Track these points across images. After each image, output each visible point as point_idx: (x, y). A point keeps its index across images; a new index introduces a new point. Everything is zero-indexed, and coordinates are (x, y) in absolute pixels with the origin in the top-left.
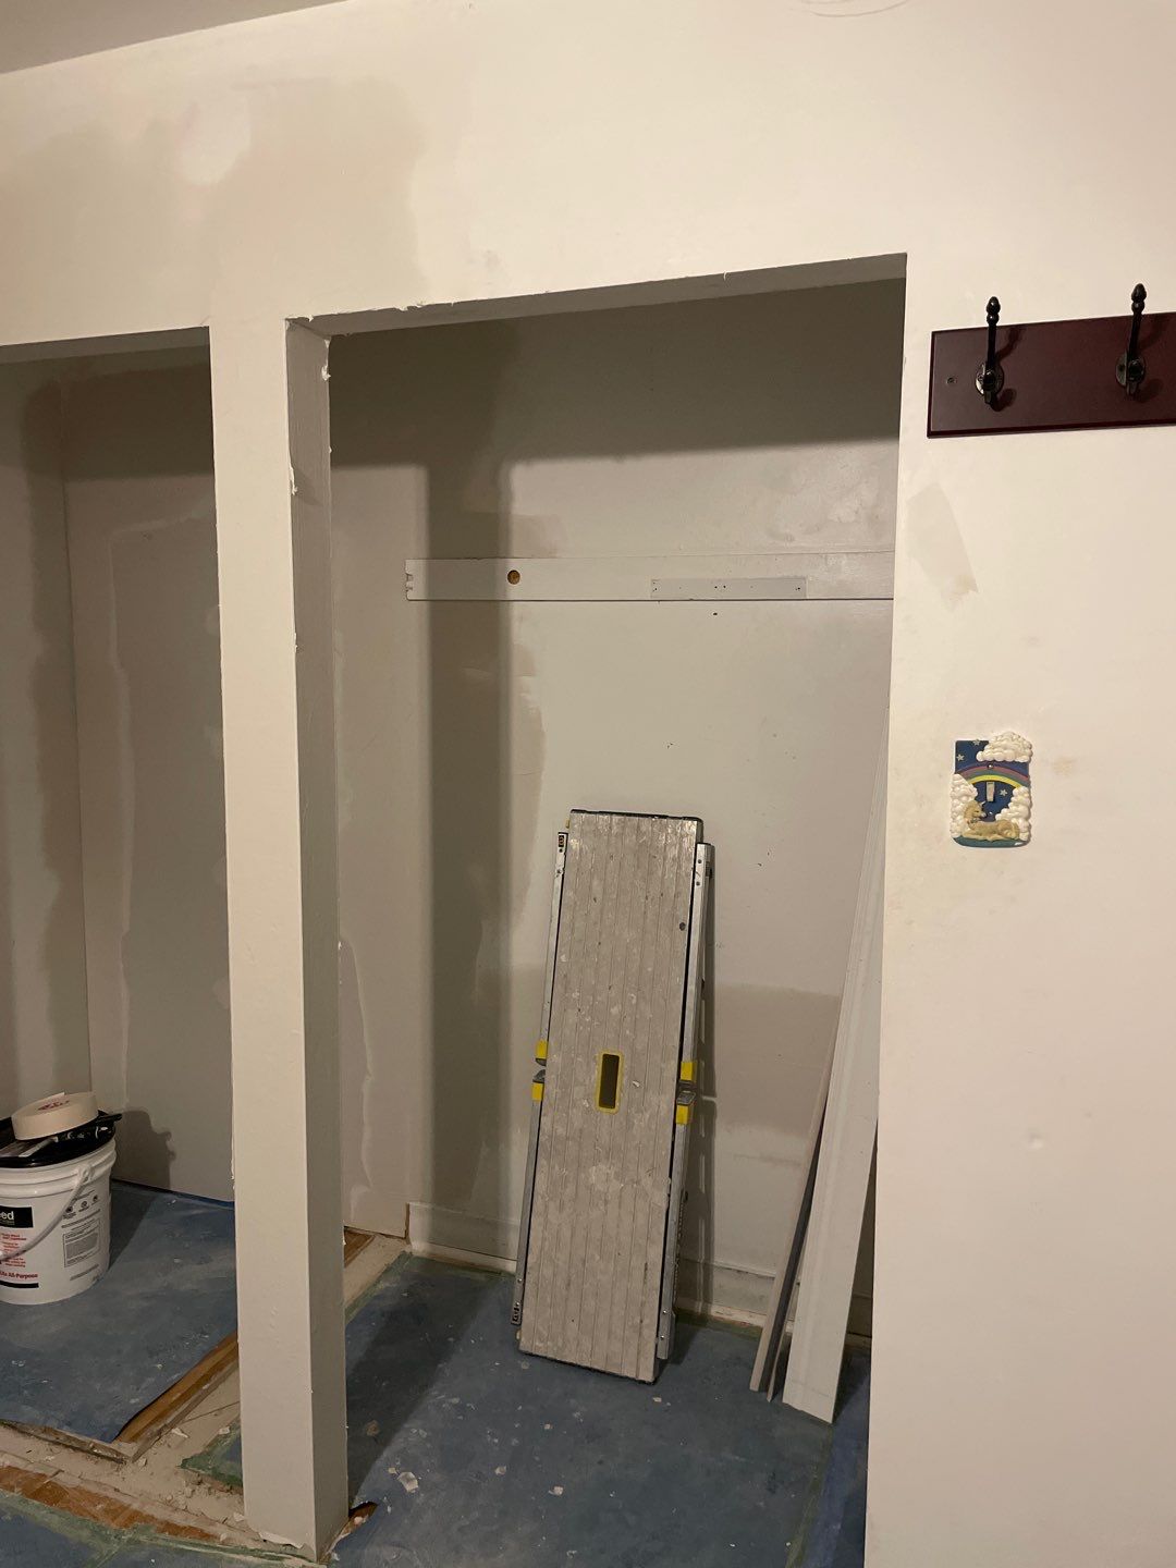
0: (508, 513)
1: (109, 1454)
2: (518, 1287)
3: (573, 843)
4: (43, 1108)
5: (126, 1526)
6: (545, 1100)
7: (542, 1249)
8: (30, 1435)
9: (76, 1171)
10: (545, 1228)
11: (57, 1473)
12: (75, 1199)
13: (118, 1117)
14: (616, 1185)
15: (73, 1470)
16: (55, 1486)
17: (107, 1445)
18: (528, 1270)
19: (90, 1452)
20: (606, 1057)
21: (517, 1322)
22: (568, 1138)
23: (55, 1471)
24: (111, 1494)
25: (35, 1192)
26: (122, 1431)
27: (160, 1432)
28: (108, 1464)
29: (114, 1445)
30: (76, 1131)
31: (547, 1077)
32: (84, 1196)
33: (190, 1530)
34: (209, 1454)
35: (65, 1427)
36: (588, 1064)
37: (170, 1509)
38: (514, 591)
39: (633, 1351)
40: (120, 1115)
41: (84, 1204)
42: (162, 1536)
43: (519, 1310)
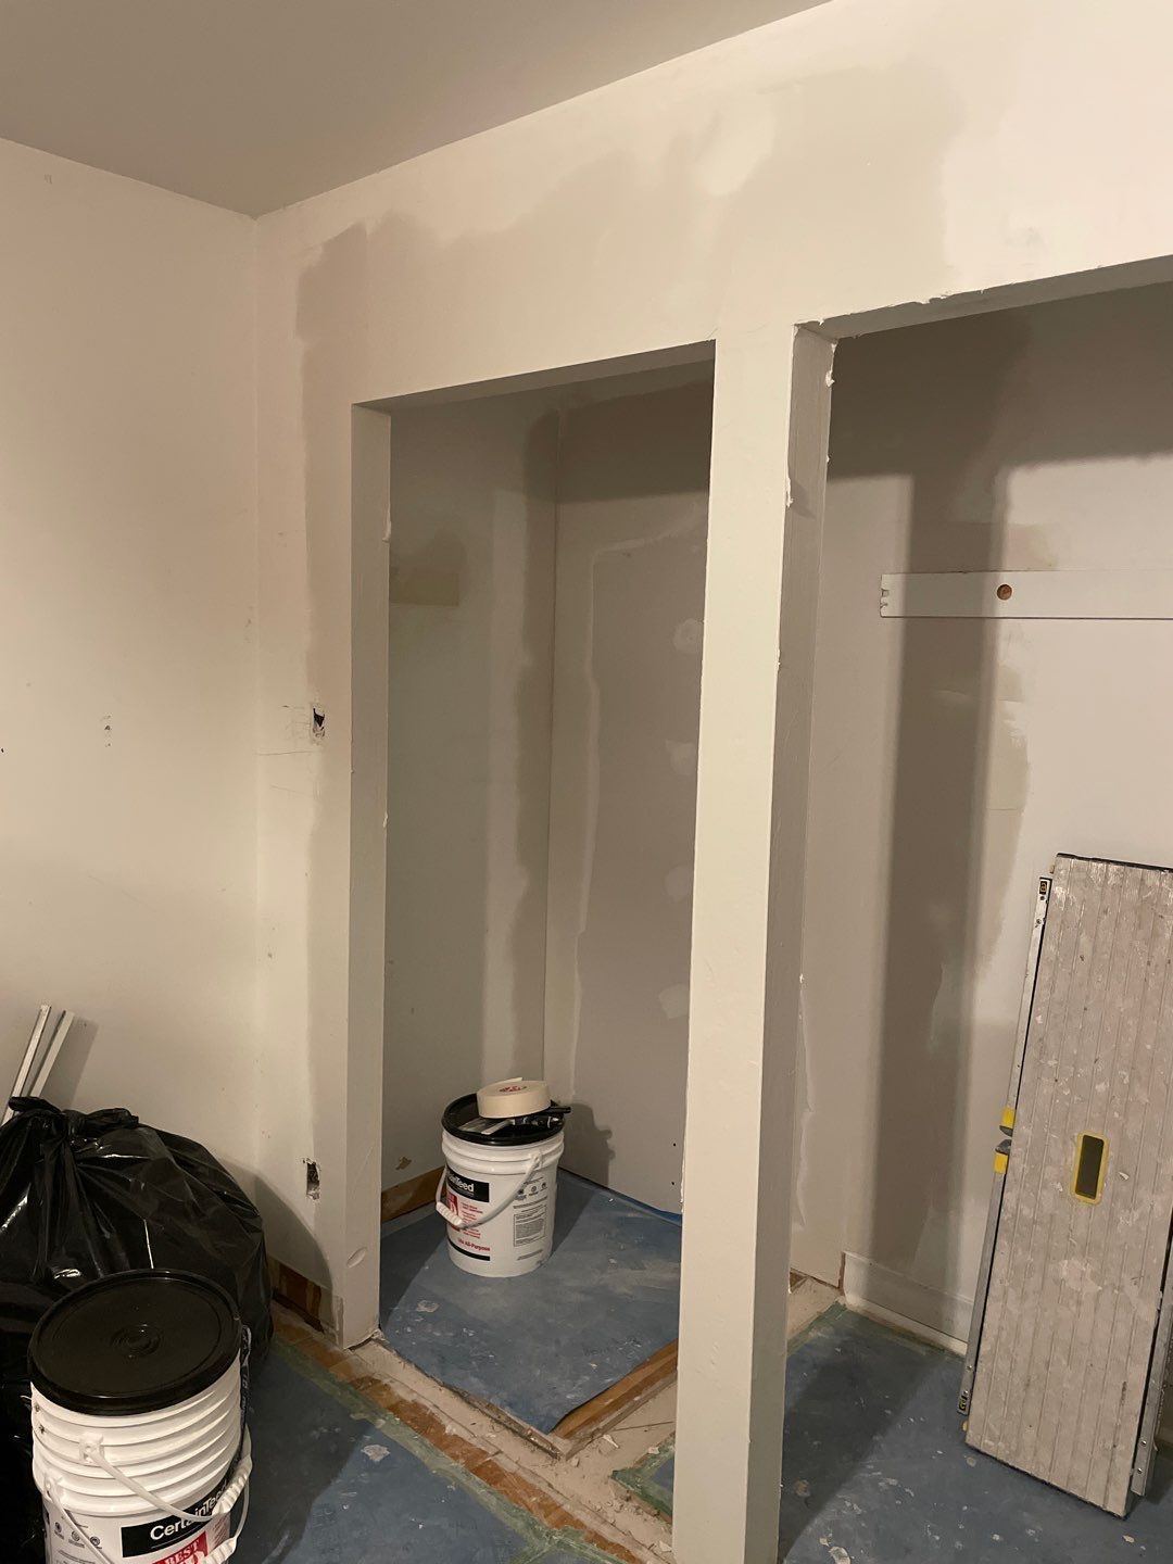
0: (1002, 522)
1: (545, 1446)
2: (968, 1374)
3: (1059, 891)
4: (504, 1090)
5: (557, 1526)
6: (1009, 1175)
7: (998, 1338)
8: (475, 1407)
9: (529, 1156)
10: (1002, 1317)
11: (497, 1453)
12: (527, 1183)
13: (568, 1110)
14: (1092, 1287)
15: (513, 1454)
16: (496, 1468)
17: (543, 1436)
18: (980, 1359)
19: (527, 1438)
20: (1087, 1139)
21: (964, 1410)
22: (1035, 1222)
23: (496, 1451)
24: (544, 1487)
25: (493, 1169)
26: (559, 1423)
27: (593, 1435)
28: (544, 1456)
29: (549, 1438)
30: (532, 1117)
31: (1014, 1149)
32: (534, 1181)
33: (617, 1548)
34: (638, 1471)
35: (507, 1408)
36: (1065, 1143)
37: (599, 1519)
38: (1003, 607)
39: (1101, 1478)
40: (569, 1108)
41: (534, 1188)
42: (590, 1546)
43: (968, 1399)
